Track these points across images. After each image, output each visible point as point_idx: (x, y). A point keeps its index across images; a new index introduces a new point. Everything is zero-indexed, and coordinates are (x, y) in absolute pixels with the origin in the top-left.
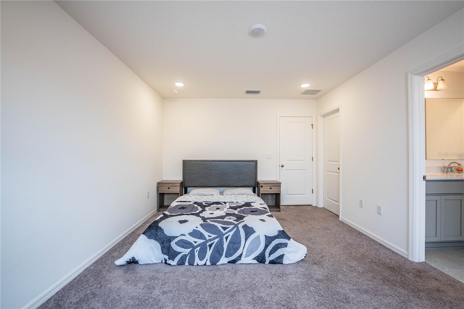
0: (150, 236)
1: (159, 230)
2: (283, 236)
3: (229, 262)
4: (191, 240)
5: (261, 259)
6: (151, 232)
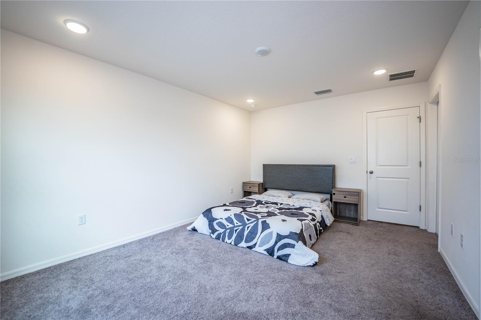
1: (211, 214)
2: (293, 237)
3: (248, 247)
4: (226, 223)
5: (270, 251)
6: (207, 214)
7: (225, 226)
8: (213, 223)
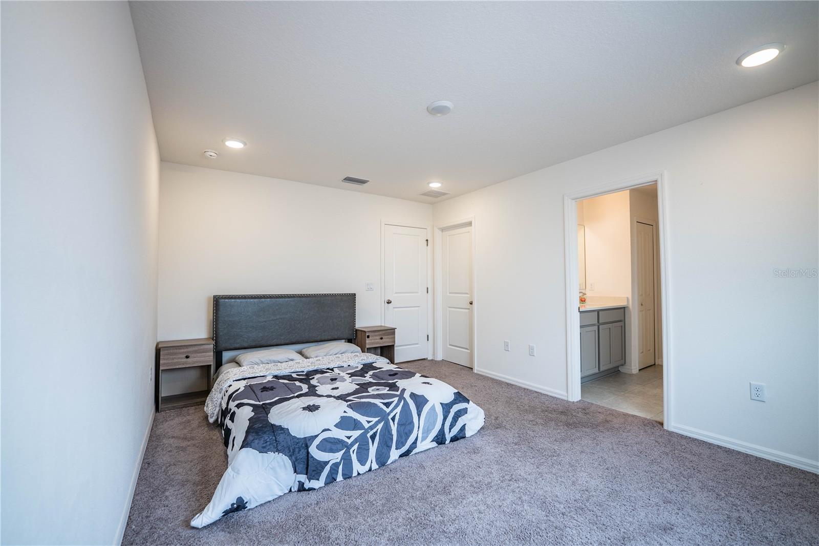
0: (264, 447)
2: (461, 399)
3: (401, 456)
4: (341, 434)
6: (263, 439)
7: (341, 441)
8: (308, 453)
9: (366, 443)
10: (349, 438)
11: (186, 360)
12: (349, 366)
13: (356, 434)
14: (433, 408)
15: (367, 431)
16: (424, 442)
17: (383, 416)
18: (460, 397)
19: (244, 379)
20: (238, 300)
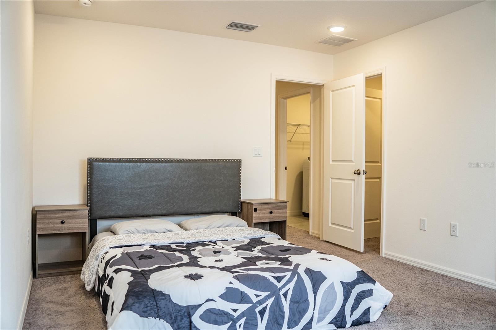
0: (144, 312)
1: (161, 297)
2: (365, 279)
4: (227, 306)
6: (143, 304)
7: (226, 314)
8: (191, 322)
9: (254, 319)
10: (235, 311)
11: (61, 225)
12: (234, 240)
13: (243, 307)
14: (332, 286)
15: (255, 306)
16: (320, 324)
17: (275, 291)
18: (363, 277)
19: (121, 247)
20: (112, 164)
